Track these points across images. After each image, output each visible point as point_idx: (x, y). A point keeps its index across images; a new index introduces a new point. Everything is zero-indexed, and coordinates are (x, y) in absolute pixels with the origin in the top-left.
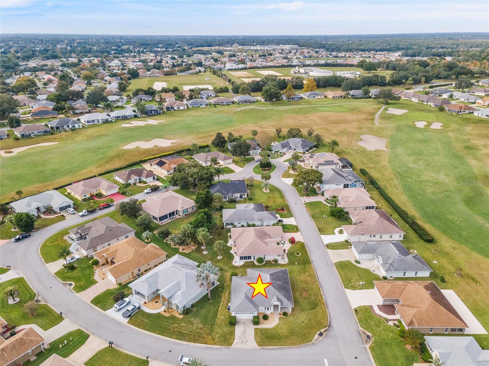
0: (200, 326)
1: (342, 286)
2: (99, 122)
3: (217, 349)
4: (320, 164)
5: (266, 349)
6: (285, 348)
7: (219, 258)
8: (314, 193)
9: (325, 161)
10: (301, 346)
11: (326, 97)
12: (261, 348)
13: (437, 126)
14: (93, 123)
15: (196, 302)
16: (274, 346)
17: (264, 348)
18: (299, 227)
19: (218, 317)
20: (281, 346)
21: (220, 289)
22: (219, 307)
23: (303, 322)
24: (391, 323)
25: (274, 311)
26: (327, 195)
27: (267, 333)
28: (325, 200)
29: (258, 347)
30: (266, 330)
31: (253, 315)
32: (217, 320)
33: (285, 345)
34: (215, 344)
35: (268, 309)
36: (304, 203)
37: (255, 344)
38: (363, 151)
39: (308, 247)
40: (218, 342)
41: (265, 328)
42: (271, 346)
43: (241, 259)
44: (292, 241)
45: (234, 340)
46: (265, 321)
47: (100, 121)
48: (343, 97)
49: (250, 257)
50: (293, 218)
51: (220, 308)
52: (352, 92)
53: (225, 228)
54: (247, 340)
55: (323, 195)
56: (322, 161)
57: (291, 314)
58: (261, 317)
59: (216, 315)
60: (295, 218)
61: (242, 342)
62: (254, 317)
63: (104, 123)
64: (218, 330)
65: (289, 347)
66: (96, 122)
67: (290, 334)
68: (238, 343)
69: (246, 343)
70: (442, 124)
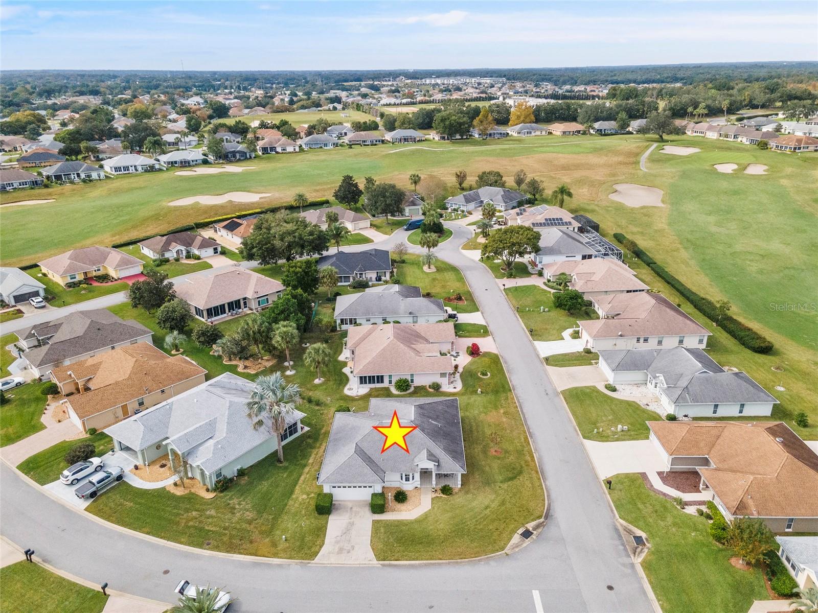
0: (249, 515)
1: (578, 435)
2: (136, 170)
3: (280, 566)
4: (537, 224)
5: (395, 566)
6: (439, 564)
7: (317, 381)
8: (523, 271)
9: (546, 220)
10: (479, 561)
11: (551, 133)
12: (383, 565)
13: (757, 170)
14: (125, 172)
15: (251, 466)
16: (414, 560)
17: (390, 565)
18: (491, 328)
19: (294, 496)
20: (431, 559)
21: (310, 441)
22: (300, 476)
23: (486, 508)
24: (691, 510)
25: (421, 484)
26: (548, 274)
27: (401, 531)
28: (545, 283)
29: (375, 562)
30: (400, 523)
31: (371, 491)
32: (291, 502)
33: (441, 557)
34: (275, 555)
35: (407, 479)
36: (502, 288)
37: (371, 555)
38: (620, 209)
39: (506, 362)
40: (284, 550)
41: (398, 521)
42: (407, 560)
43: (361, 383)
44: (474, 351)
45: (321, 547)
46: (399, 506)
47: (140, 168)
48: (581, 132)
49: (382, 377)
50: (479, 313)
51: (302, 478)
52: (597, 125)
53: (338, 329)
54: (353, 547)
55: (540, 274)
56: (540, 219)
57: (460, 490)
58: (390, 496)
59: (292, 492)
60: (482, 313)
61: (341, 550)
62: (374, 495)
63: (146, 171)
64: (289, 525)
65: (449, 563)
66: (132, 170)
67: (454, 534)
68: (329, 553)
69: (349, 552)
70: (766, 167)
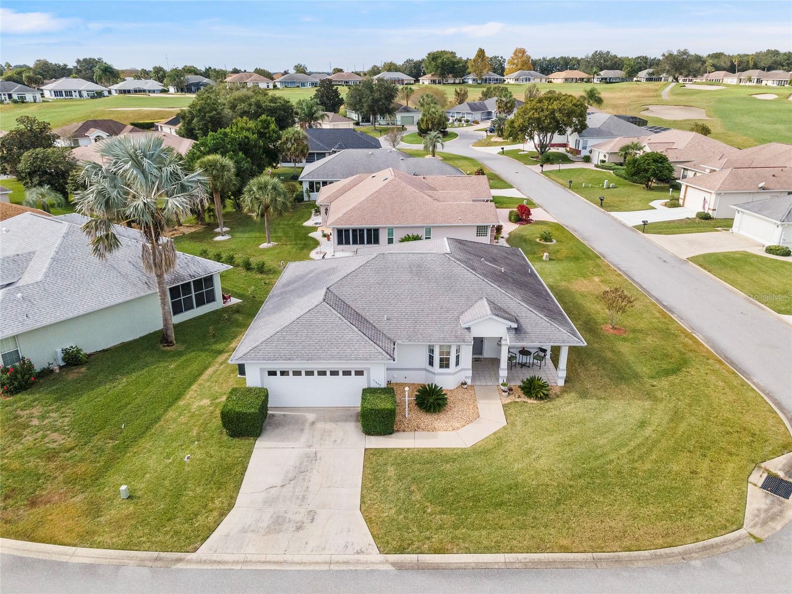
2: (81, 96)
7: (264, 245)
8: (561, 159)
11: (551, 82)
12: (400, 567)
14: (66, 98)
15: (104, 351)
16: (488, 550)
17: (420, 568)
18: (537, 201)
19: (181, 403)
20: (539, 549)
22: (206, 368)
23: (643, 424)
25: (473, 378)
26: (596, 158)
27: (442, 474)
28: (597, 166)
29: (374, 556)
30: (435, 457)
31: (361, 383)
33: (564, 542)
35: (444, 363)
36: (539, 172)
37: (363, 536)
40: (117, 525)
41: (431, 451)
42: (468, 551)
43: (340, 242)
44: (522, 215)
46: (427, 419)
47: (85, 94)
49: (376, 231)
50: (514, 189)
53: (306, 198)
54: (312, 516)
55: (587, 159)
57: (565, 390)
58: (408, 397)
60: (518, 190)
61: (278, 524)
62: (368, 392)
63: (93, 97)
64: (151, 463)
65: (596, 562)
66: (75, 95)
67: (581, 482)
68: (244, 531)
69: (298, 529)
